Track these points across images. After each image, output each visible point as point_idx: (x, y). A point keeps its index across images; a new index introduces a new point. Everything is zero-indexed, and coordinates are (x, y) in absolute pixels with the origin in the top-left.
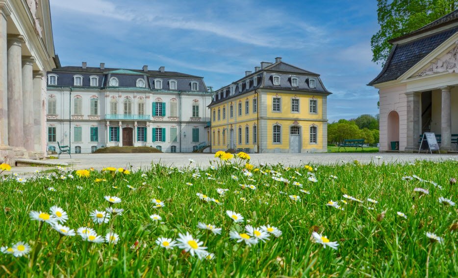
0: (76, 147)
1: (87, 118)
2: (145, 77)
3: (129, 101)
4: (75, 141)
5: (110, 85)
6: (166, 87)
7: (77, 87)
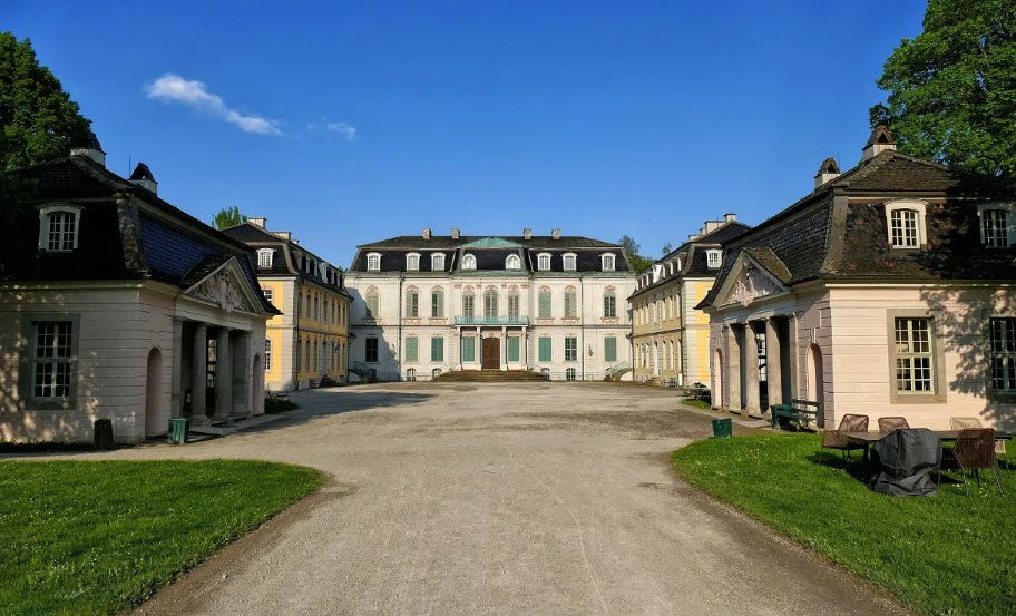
0: (409, 370)
1: (427, 323)
2: (521, 252)
3: (494, 293)
4: (407, 360)
5: (464, 267)
6: (557, 266)
7: (412, 272)
